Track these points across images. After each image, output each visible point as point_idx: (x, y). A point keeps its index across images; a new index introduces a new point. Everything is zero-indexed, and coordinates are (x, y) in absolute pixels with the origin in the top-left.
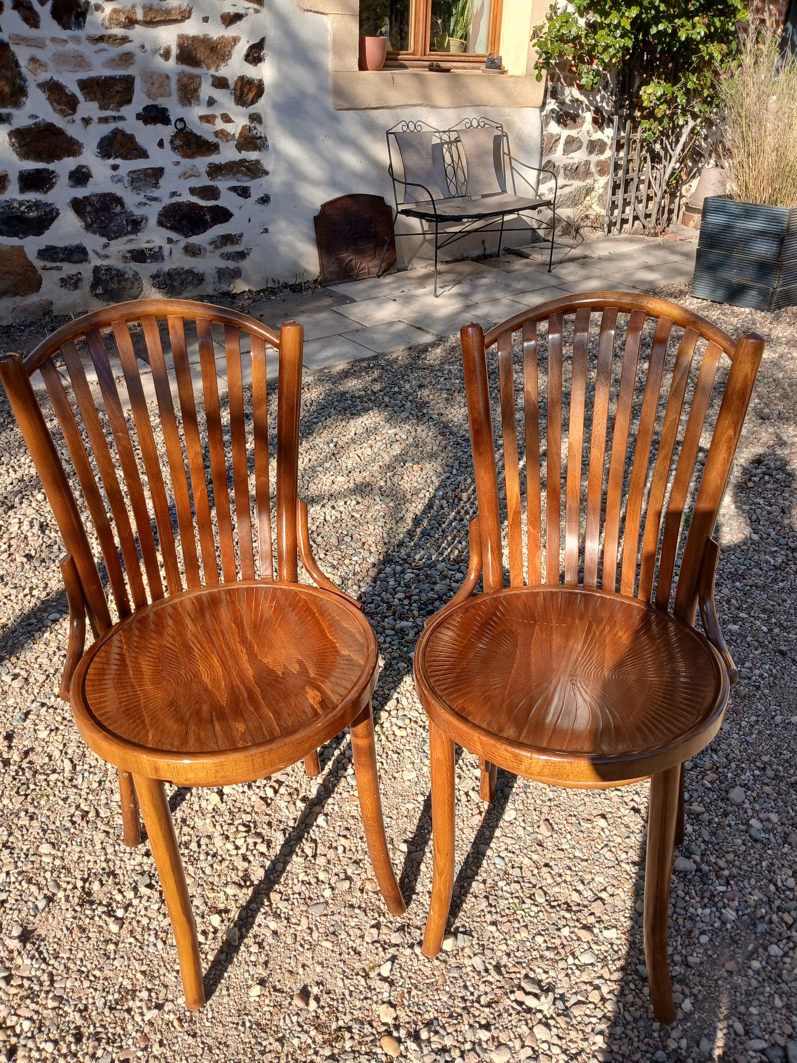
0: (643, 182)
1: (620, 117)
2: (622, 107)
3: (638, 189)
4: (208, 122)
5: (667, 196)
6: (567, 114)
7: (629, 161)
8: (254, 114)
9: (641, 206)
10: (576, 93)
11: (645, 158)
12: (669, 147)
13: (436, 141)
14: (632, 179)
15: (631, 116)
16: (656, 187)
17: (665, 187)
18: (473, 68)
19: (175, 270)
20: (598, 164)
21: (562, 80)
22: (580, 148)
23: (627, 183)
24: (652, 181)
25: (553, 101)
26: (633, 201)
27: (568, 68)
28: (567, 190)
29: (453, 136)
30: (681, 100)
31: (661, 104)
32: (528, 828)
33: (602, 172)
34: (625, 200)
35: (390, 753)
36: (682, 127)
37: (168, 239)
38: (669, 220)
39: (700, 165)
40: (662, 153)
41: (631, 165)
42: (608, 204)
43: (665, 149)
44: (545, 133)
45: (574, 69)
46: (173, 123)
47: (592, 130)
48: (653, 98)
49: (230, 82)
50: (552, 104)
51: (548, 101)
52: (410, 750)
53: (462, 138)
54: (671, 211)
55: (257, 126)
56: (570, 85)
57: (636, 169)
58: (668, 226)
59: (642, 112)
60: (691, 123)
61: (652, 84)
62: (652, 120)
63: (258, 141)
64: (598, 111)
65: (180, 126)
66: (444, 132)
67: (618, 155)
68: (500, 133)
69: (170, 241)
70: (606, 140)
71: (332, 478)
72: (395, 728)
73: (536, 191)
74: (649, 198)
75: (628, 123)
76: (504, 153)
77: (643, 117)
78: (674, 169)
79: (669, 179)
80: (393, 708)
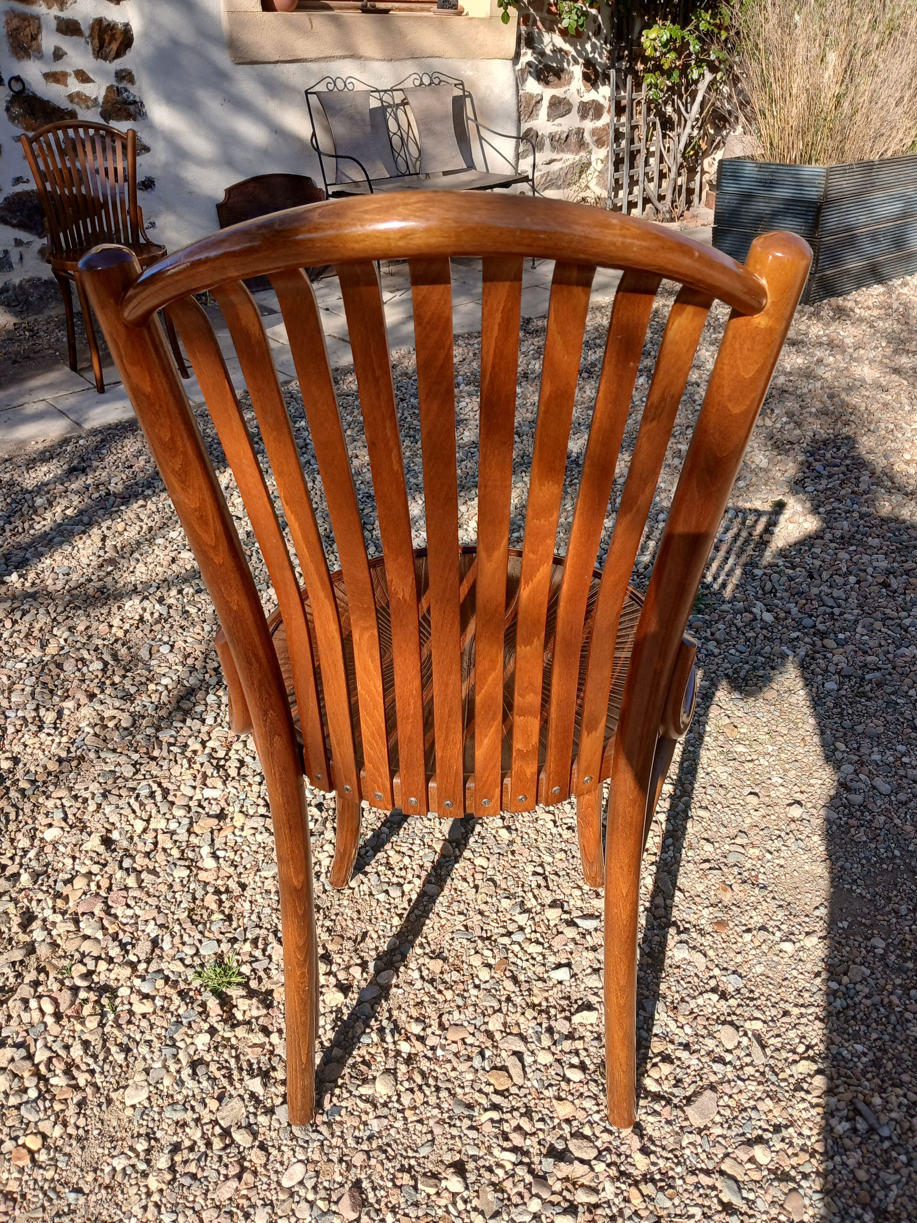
0: (653, 154)
1: (618, 71)
2: (620, 58)
3: (647, 163)
4: (57, 81)
5: (684, 171)
6: (548, 68)
7: (634, 128)
8: (122, 71)
9: (652, 186)
10: (559, 41)
11: (654, 124)
12: (683, 109)
13: (374, 103)
14: (639, 151)
15: (631, 70)
16: (669, 160)
17: (680, 160)
18: (422, 10)
19: (28, 281)
20: (594, 132)
21: (539, 24)
22: (569, 111)
23: (633, 155)
24: (665, 153)
25: (530, 52)
26: (641, 178)
27: (546, 8)
28: (556, 166)
29: (398, 97)
30: (694, 47)
31: (669, 51)
32: (320, 1203)
33: (600, 143)
34: (631, 177)
35: (114, 1049)
36: (696, 82)
37: (16, 240)
38: (689, 202)
39: (724, 133)
40: (675, 117)
41: (636, 133)
42: (610, 182)
43: (678, 111)
44: (521, 92)
45: (553, 9)
46: (6, 82)
47: (583, 89)
48: (658, 44)
49: (83, 27)
50: (528, 56)
51: (523, 51)
52: (149, 1043)
53: (410, 100)
54: (690, 192)
55: (129, 86)
56: (551, 30)
57: (643, 137)
58: (688, 209)
59: (646, 64)
60: (709, 77)
61: (655, 27)
62: (658, 73)
63: (132, 108)
64: (589, 63)
65: (17, 87)
66: (385, 91)
67: (618, 120)
68: (461, 93)
69: (18, 243)
70: (602, 101)
71: (173, 554)
72: (135, 998)
73: (516, 168)
74: (662, 175)
75: (629, 78)
76: (468, 118)
77: (647, 71)
78: (691, 138)
79: (685, 148)
80: (143, 957)
